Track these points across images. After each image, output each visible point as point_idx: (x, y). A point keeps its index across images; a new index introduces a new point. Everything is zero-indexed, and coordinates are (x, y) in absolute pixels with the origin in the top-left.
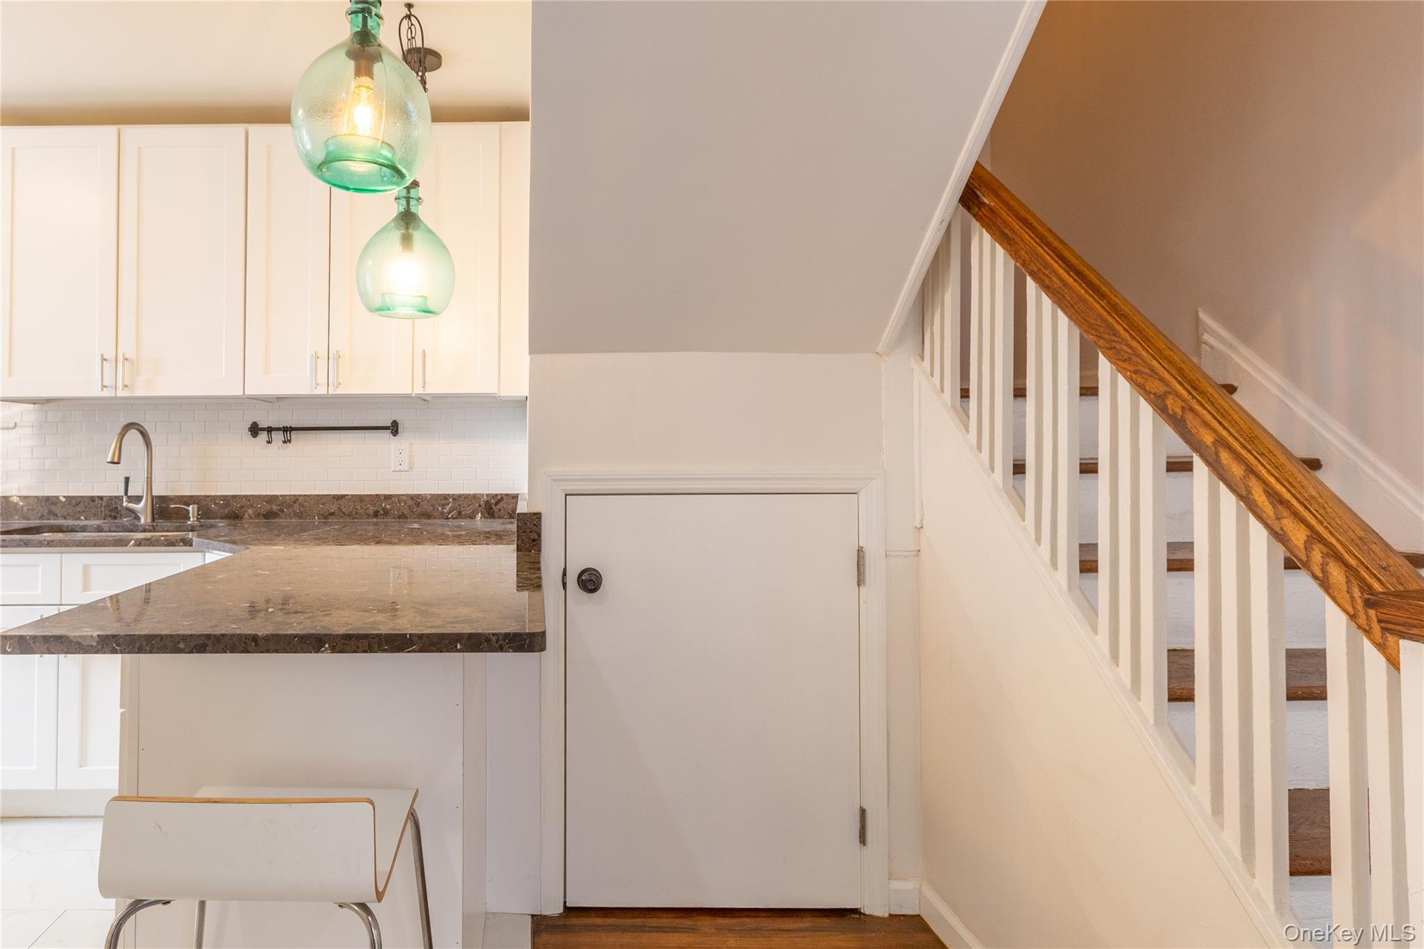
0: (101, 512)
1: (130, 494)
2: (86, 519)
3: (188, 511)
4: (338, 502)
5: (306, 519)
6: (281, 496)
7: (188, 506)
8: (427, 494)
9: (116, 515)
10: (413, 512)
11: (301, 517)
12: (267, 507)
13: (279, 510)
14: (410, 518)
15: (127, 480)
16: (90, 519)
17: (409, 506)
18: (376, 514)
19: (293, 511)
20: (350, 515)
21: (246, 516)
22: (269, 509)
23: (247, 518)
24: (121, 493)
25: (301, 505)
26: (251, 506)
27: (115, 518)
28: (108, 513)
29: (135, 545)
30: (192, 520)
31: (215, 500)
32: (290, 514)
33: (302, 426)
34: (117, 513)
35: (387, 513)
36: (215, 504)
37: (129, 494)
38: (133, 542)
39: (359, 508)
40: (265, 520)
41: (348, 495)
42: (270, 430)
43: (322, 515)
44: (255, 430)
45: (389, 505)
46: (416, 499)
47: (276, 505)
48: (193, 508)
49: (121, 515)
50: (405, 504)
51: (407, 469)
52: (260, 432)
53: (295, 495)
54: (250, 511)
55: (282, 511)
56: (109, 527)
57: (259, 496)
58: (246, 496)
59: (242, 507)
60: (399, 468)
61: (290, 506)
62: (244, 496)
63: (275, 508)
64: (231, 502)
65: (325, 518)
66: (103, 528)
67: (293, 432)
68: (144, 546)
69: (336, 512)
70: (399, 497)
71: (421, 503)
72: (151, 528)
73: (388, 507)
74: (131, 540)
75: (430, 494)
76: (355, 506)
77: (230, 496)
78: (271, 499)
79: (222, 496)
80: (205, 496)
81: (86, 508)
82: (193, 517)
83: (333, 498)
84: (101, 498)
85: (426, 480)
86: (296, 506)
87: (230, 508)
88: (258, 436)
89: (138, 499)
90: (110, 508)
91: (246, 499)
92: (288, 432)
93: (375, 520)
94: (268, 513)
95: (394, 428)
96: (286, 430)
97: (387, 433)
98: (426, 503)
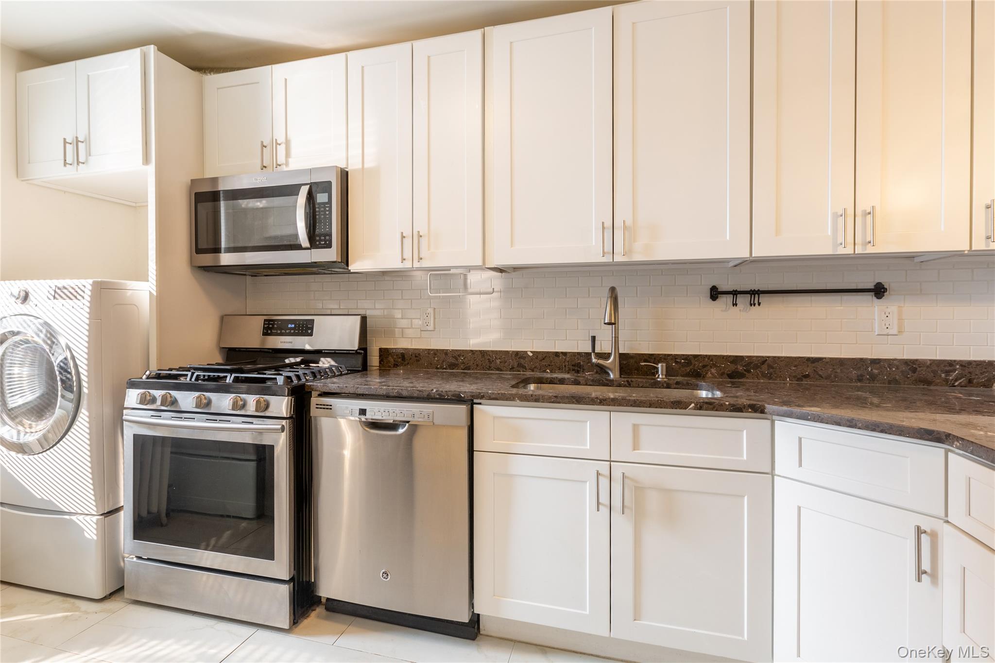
0: (565, 366)
1: (597, 350)
2: (551, 372)
3: (657, 368)
4: (813, 365)
5: (775, 380)
6: (748, 357)
7: (657, 365)
8: (926, 360)
9: (579, 369)
10: (908, 378)
11: (770, 378)
12: (732, 367)
13: (745, 370)
14: (904, 384)
15: (594, 339)
16: (555, 372)
17: (902, 372)
18: (860, 379)
19: (760, 372)
20: (828, 377)
21: (709, 375)
22: (734, 369)
23: (710, 377)
24: (590, 350)
25: (770, 367)
26: (715, 365)
27: (578, 372)
28: (572, 367)
29: (695, 408)
30: (661, 377)
31: (676, 359)
32: (758, 374)
33: (795, 289)
34: (580, 368)
35: (873, 378)
36: (676, 362)
37: (596, 352)
38: (693, 405)
39: (839, 371)
40: (729, 380)
41: (825, 358)
42: (735, 293)
43: (795, 377)
44: (715, 294)
45: (877, 369)
46: (912, 365)
47: (741, 365)
48: (662, 366)
49: (583, 369)
50: (897, 368)
51: (895, 332)
52: (719, 295)
53: (763, 357)
54: (713, 371)
55: (749, 371)
56: (586, 381)
57: (723, 357)
58: (709, 357)
59: (704, 366)
60: (886, 332)
61: (756, 367)
62: (706, 356)
63: (740, 368)
64: (693, 361)
65: (799, 379)
66: (580, 382)
67: (761, 295)
68: (706, 410)
69: (812, 375)
70: (890, 362)
71: (918, 369)
72: (626, 383)
73: (876, 371)
74: (691, 403)
75: (930, 360)
76: (834, 369)
77: (691, 355)
78: (736, 359)
79: (683, 355)
80: (665, 355)
81: (551, 363)
82: (662, 375)
83: (807, 360)
84: (565, 354)
85: (920, 344)
86: (765, 367)
87: (691, 367)
88: (717, 300)
89: (606, 356)
90: (573, 363)
91: (709, 359)
92: (757, 296)
93: (859, 384)
94: (733, 372)
95: (879, 291)
96: (754, 293)
97: (870, 297)
98: (925, 368)
